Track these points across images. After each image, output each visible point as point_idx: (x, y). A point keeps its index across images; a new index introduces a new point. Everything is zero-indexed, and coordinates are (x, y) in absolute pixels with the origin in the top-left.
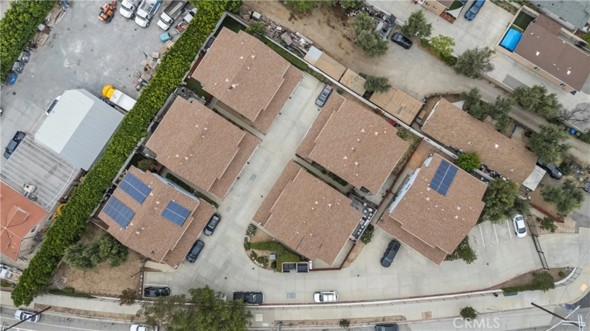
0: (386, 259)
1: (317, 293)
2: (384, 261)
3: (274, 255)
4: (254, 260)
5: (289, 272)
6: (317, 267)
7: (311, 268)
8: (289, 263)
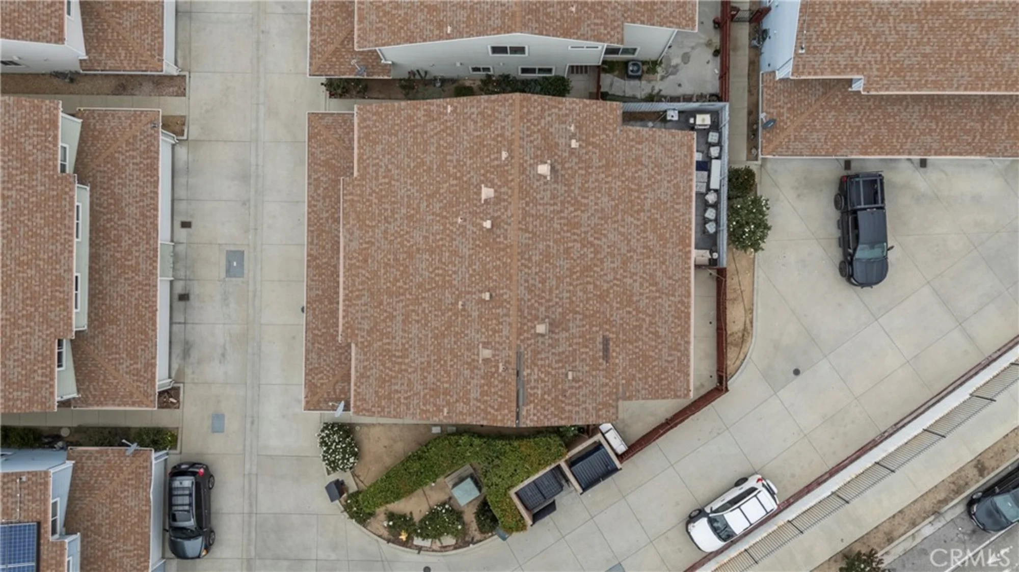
0: (863, 253)
1: (692, 519)
2: (858, 269)
3: (469, 484)
4: (409, 538)
5: (551, 508)
6: (639, 430)
7: (621, 448)
8: (537, 476)
